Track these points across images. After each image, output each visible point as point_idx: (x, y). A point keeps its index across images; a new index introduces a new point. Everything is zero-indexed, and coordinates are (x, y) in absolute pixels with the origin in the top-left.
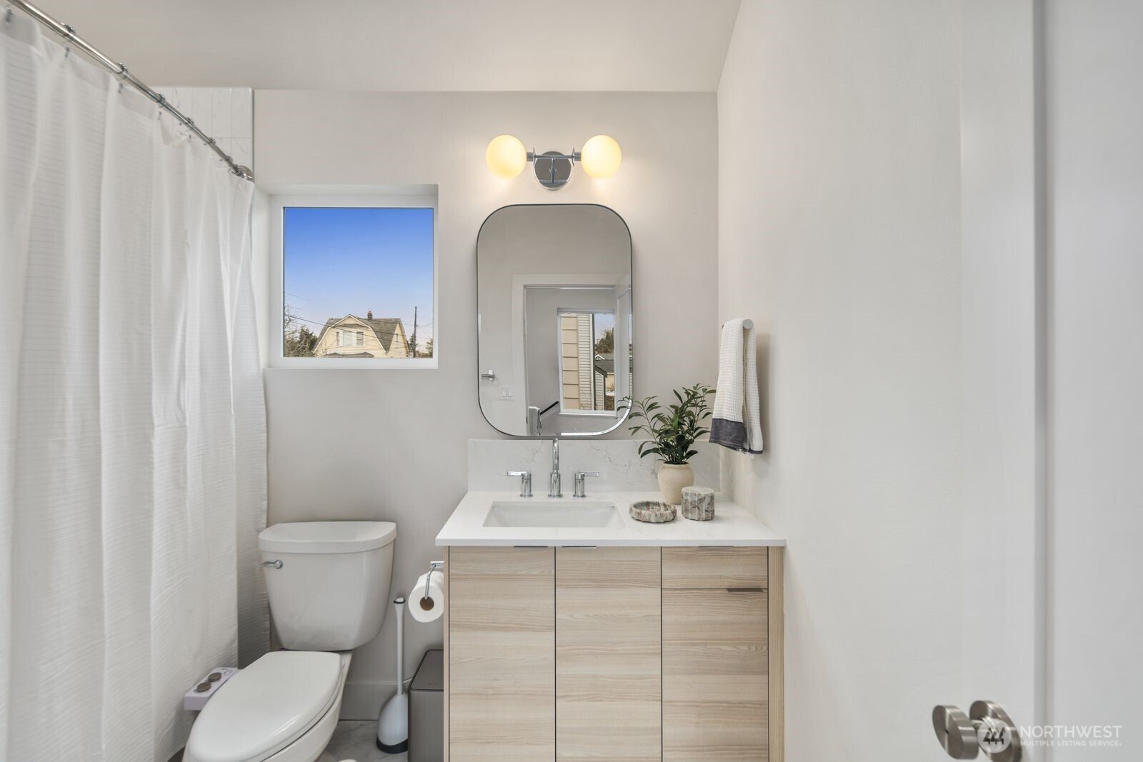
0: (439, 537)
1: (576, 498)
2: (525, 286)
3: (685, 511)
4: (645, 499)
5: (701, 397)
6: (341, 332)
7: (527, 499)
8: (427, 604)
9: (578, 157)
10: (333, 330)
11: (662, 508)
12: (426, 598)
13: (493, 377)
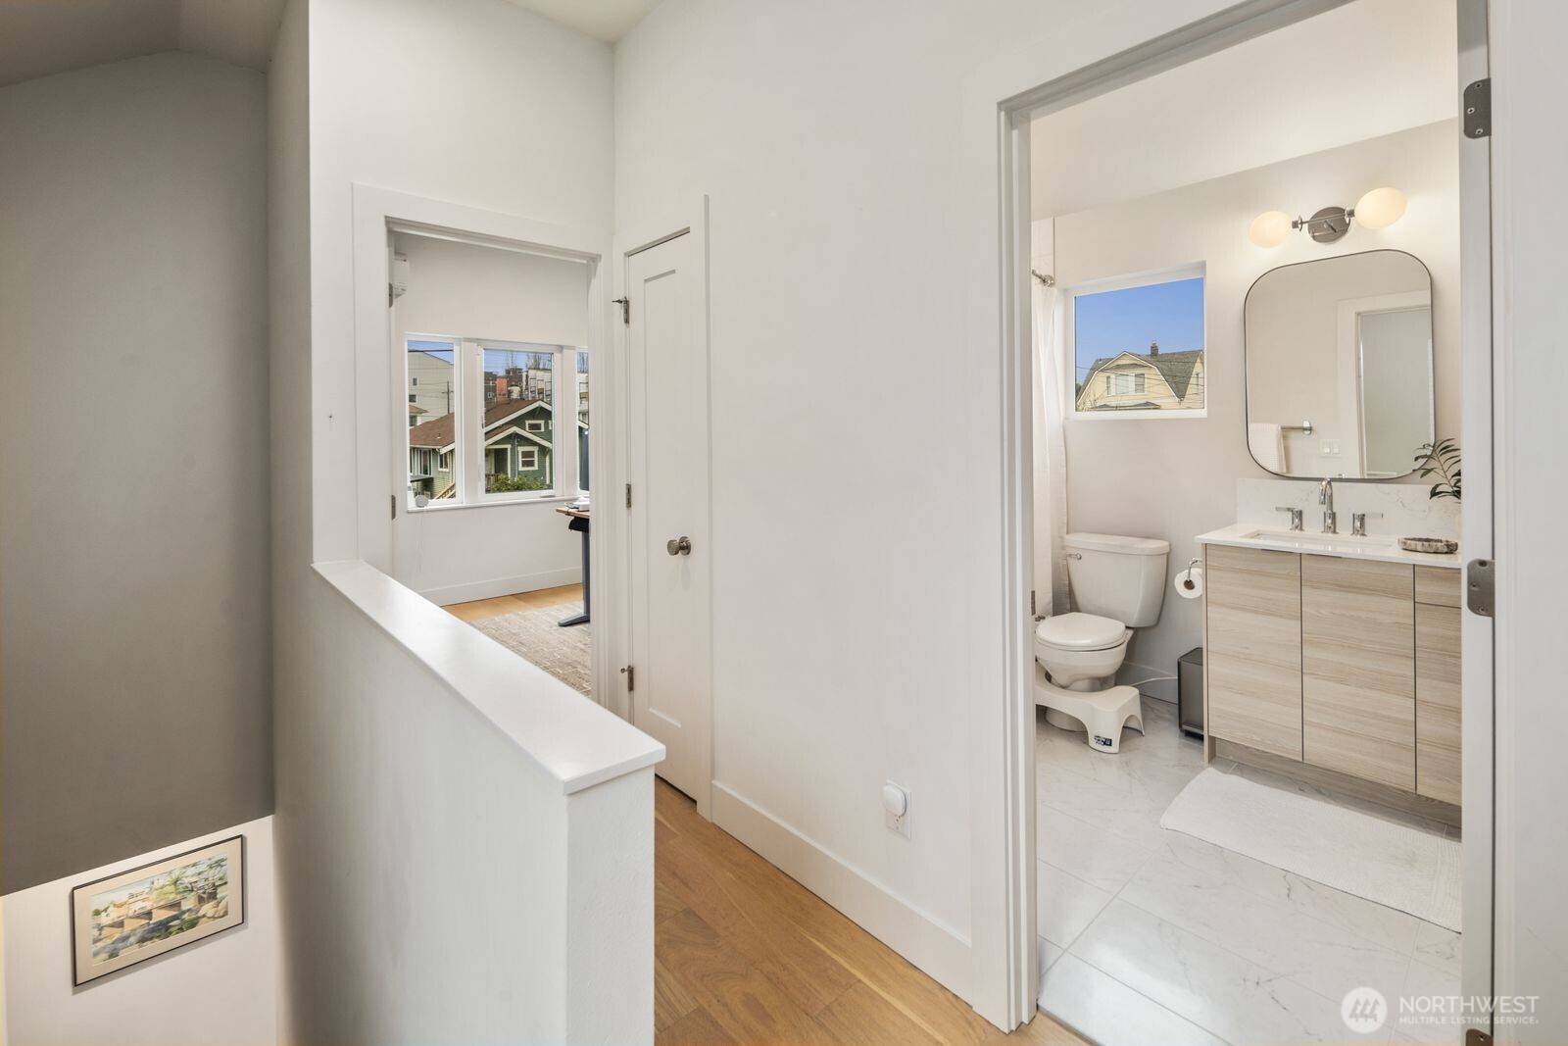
0: (1192, 538)
1: (1354, 535)
6: (1113, 376)
7: (1297, 532)
8: (1189, 585)
9: (1351, 213)
10: (1101, 374)
11: (1443, 543)
12: (1188, 582)
13: (1310, 429)
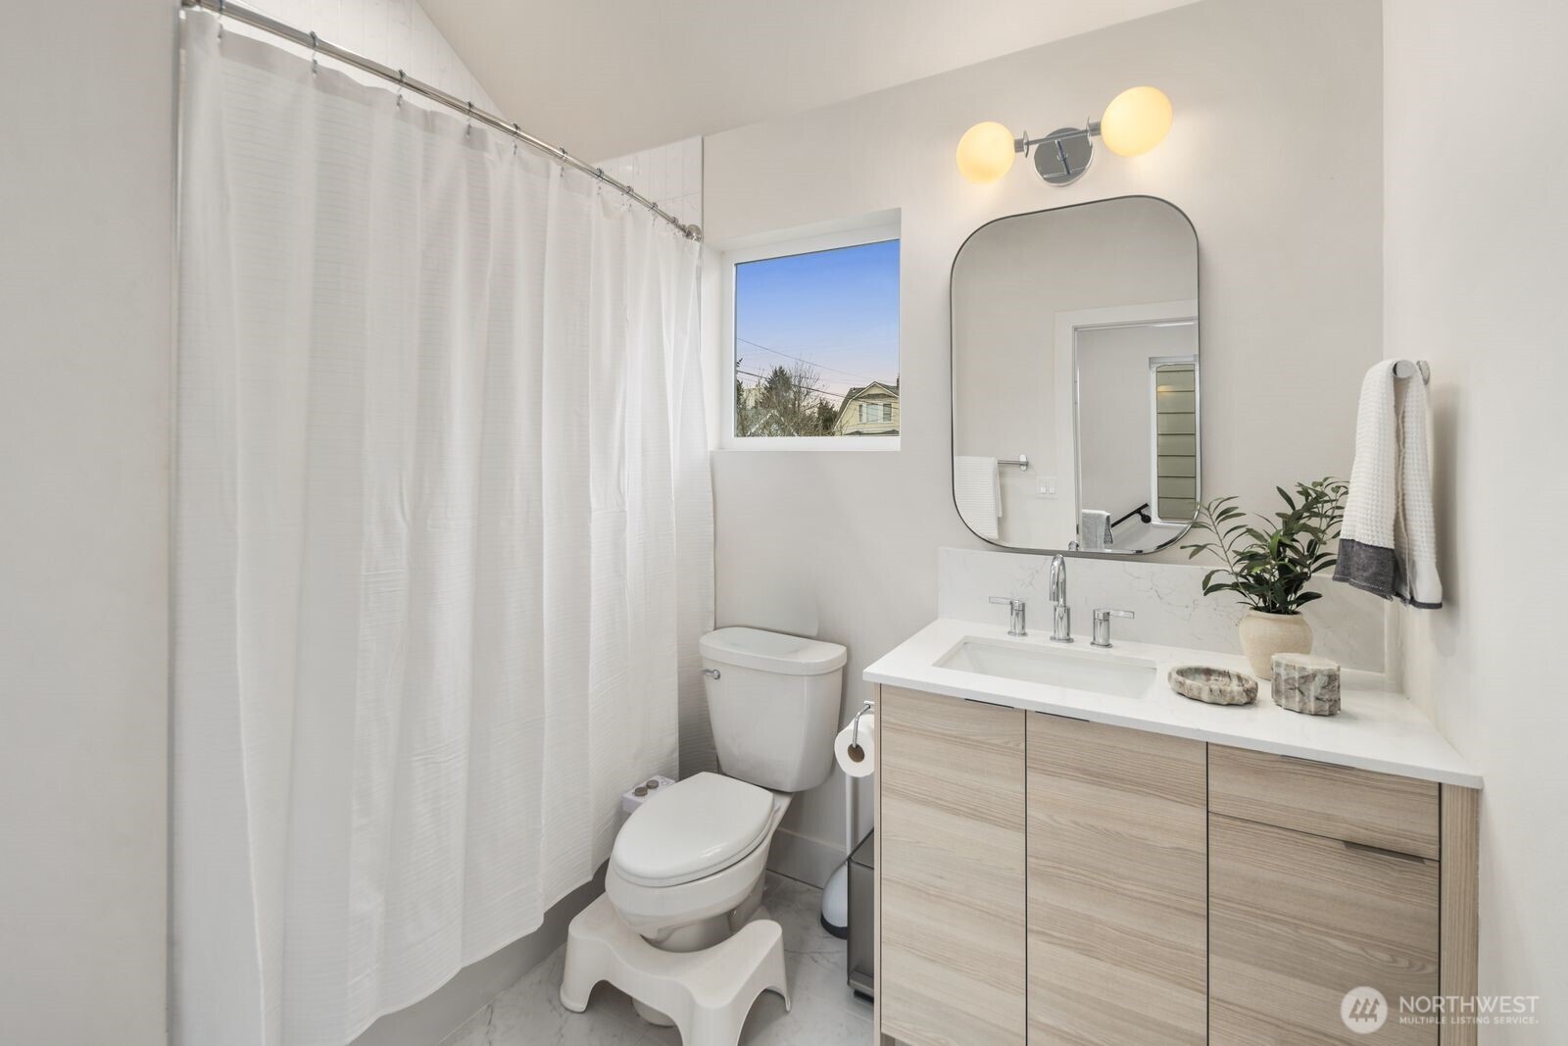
0: (867, 670)
1: (1095, 647)
2: (1076, 329)
3: (1277, 692)
4: (1205, 664)
5: (1331, 501)
6: (864, 405)
7: (1018, 639)
8: (856, 753)
9: (1096, 129)
10: (855, 402)
11: (1235, 682)
12: (854, 746)
13: (1026, 464)
